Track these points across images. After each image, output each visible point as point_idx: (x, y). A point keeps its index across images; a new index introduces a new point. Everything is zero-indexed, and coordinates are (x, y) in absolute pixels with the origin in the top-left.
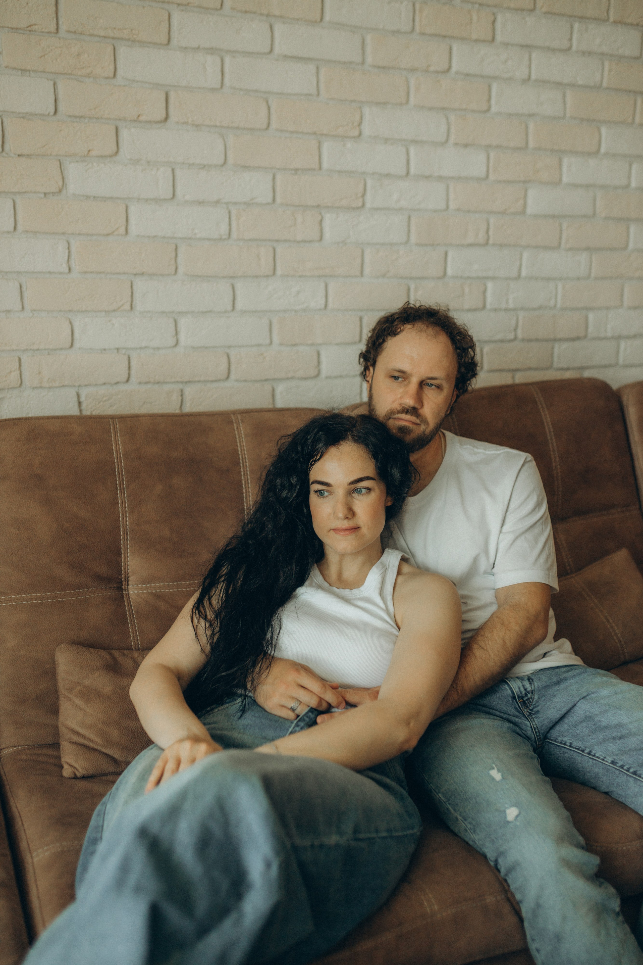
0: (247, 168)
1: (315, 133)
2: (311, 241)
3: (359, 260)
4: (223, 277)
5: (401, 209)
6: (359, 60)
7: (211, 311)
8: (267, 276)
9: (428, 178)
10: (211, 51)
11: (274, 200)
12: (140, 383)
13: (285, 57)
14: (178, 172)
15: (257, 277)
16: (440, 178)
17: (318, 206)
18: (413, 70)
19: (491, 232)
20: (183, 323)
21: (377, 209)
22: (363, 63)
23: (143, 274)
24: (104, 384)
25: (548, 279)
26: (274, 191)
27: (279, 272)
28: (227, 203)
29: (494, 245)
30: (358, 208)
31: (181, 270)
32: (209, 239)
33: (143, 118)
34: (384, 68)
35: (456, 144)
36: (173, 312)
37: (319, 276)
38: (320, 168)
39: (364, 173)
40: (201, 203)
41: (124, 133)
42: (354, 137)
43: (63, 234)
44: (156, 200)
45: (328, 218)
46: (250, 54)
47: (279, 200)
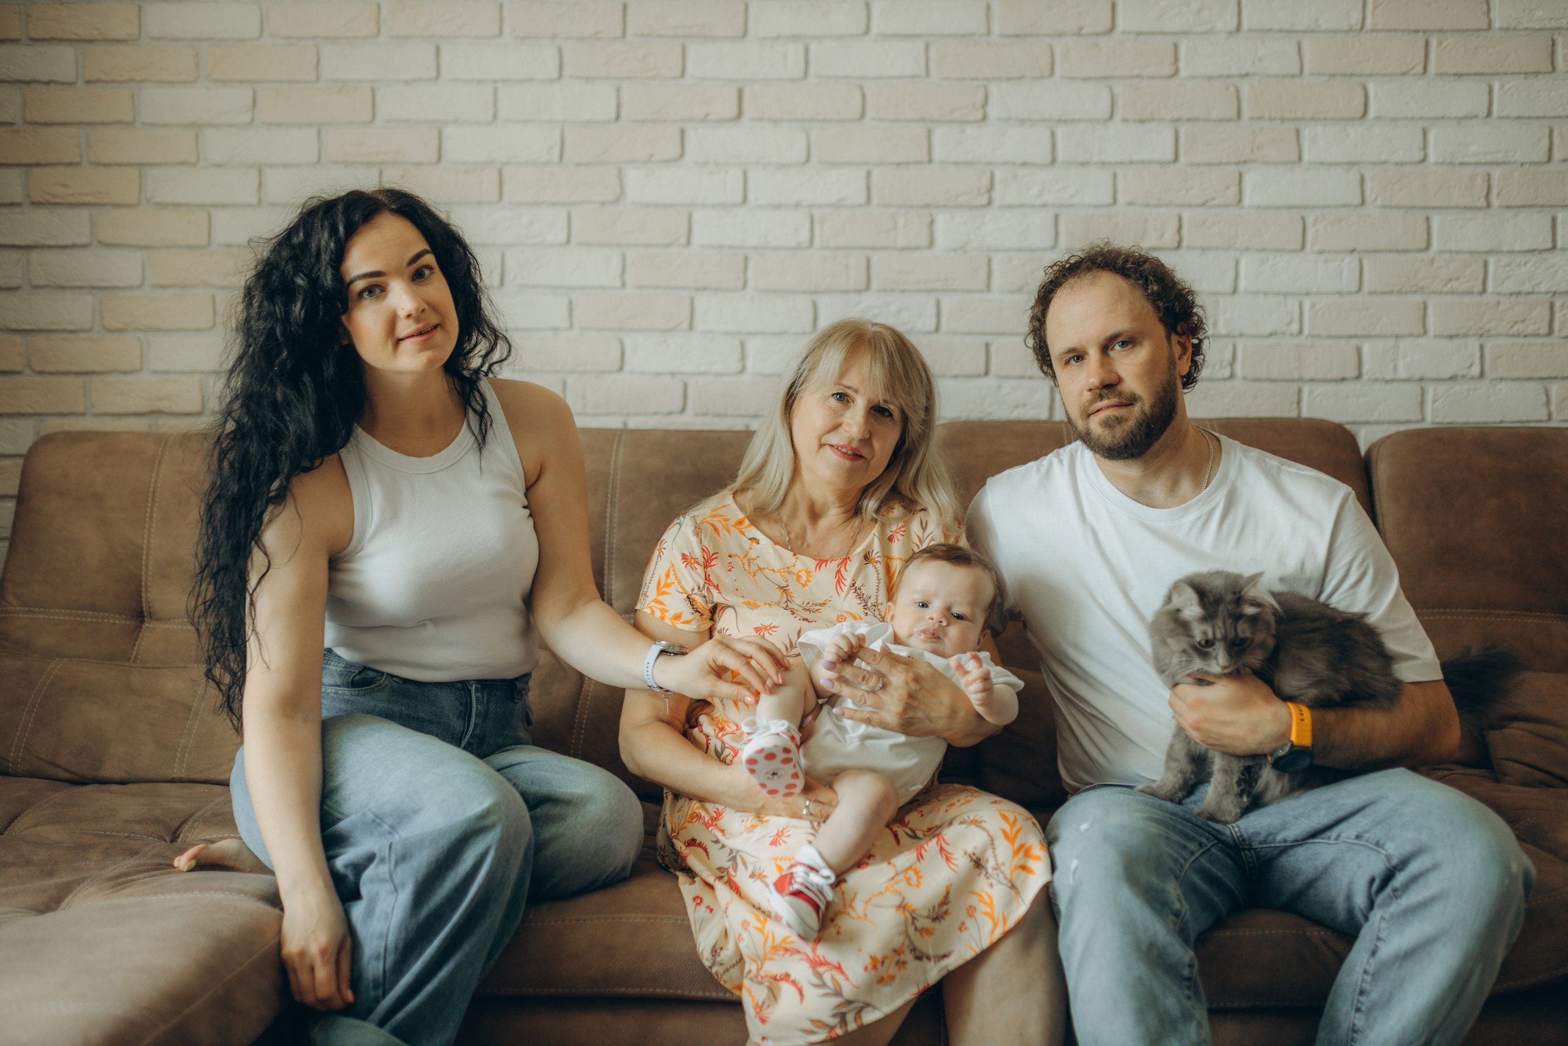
0: (834, 165)
1: (922, 120)
2: (917, 248)
3: (983, 272)
4: (803, 292)
5: (1044, 206)
6: (983, 29)
7: (785, 333)
8: (858, 291)
9: (1084, 164)
10: (794, 38)
11: (869, 200)
12: (697, 415)
13: (886, 36)
14: (751, 174)
15: (845, 292)
16: (1103, 164)
17: (927, 206)
18: (1060, 35)
19: (1185, 232)
20: (752, 345)
21: (1010, 206)
22: (989, 33)
23: (705, 288)
24: (655, 414)
25: (1286, 295)
26: (869, 190)
27: (874, 285)
28: (811, 206)
29: (1189, 248)
30: (982, 206)
31: (750, 284)
32: (787, 248)
33: (712, 117)
34: (1018, 36)
35: (1125, 120)
36: (739, 333)
37: (929, 291)
38: (930, 161)
39: (991, 163)
40: (778, 207)
41: (691, 136)
42: (976, 121)
43: (619, 245)
44: (724, 206)
45: (942, 221)
46: (841, 37)
47: (875, 200)
